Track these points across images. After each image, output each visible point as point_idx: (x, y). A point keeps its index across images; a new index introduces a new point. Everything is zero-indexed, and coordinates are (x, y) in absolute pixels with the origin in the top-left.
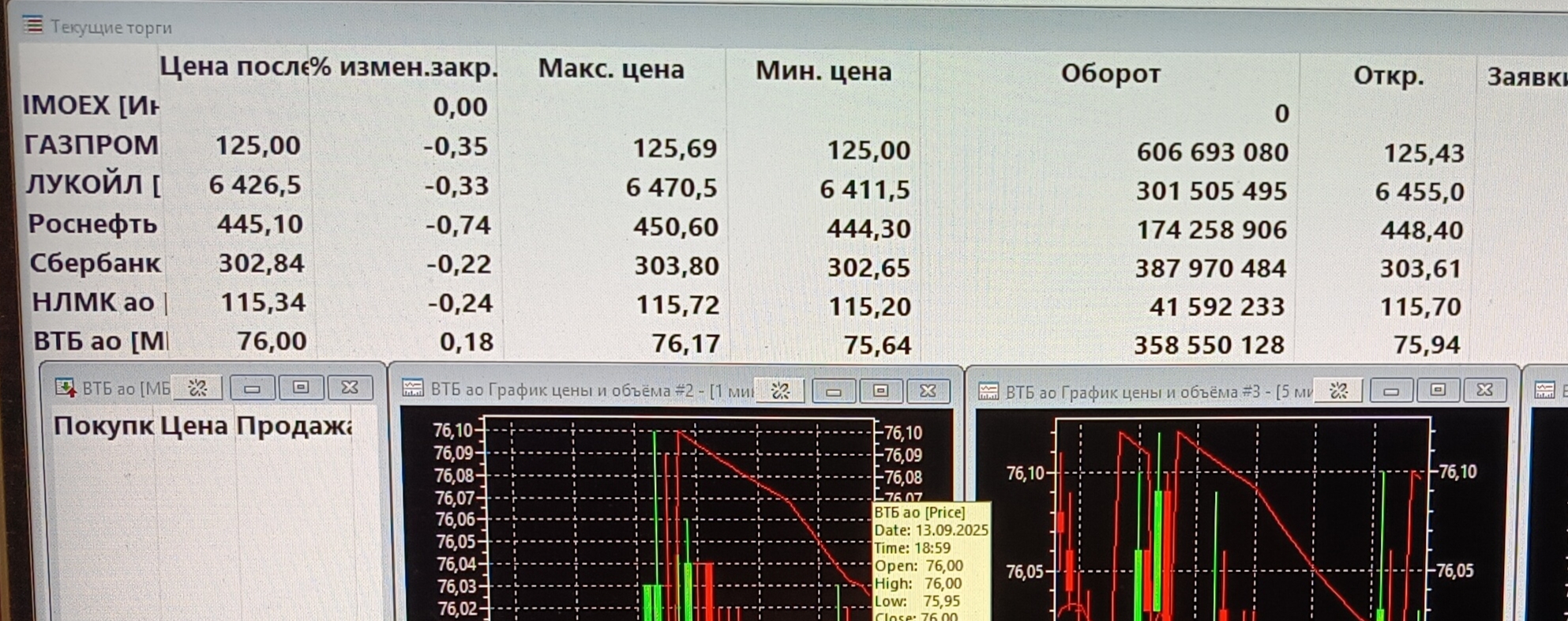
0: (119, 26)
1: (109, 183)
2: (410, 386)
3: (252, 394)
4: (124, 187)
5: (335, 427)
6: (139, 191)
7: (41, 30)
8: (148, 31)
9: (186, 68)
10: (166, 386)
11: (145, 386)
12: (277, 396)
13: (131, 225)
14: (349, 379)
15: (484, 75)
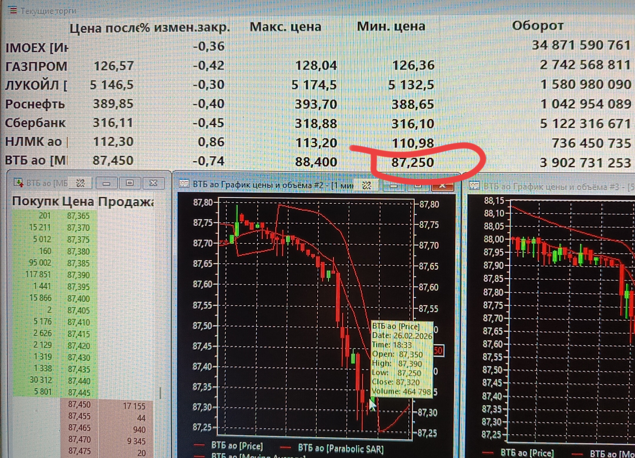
0: (52, 10)
1: (43, 85)
2: (183, 183)
3: (106, 186)
4: (50, 87)
5: (145, 203)
6: (57, 89)
7: (16, 13)
8: (65, 12)
9: (82, 29)
10: (66, 182)
11: (56, 181)
12: (118, 188)
13: (53, 104)
14: (154, 179)
15: (223, 31)
